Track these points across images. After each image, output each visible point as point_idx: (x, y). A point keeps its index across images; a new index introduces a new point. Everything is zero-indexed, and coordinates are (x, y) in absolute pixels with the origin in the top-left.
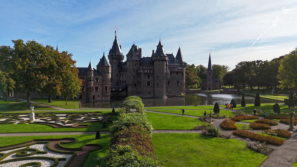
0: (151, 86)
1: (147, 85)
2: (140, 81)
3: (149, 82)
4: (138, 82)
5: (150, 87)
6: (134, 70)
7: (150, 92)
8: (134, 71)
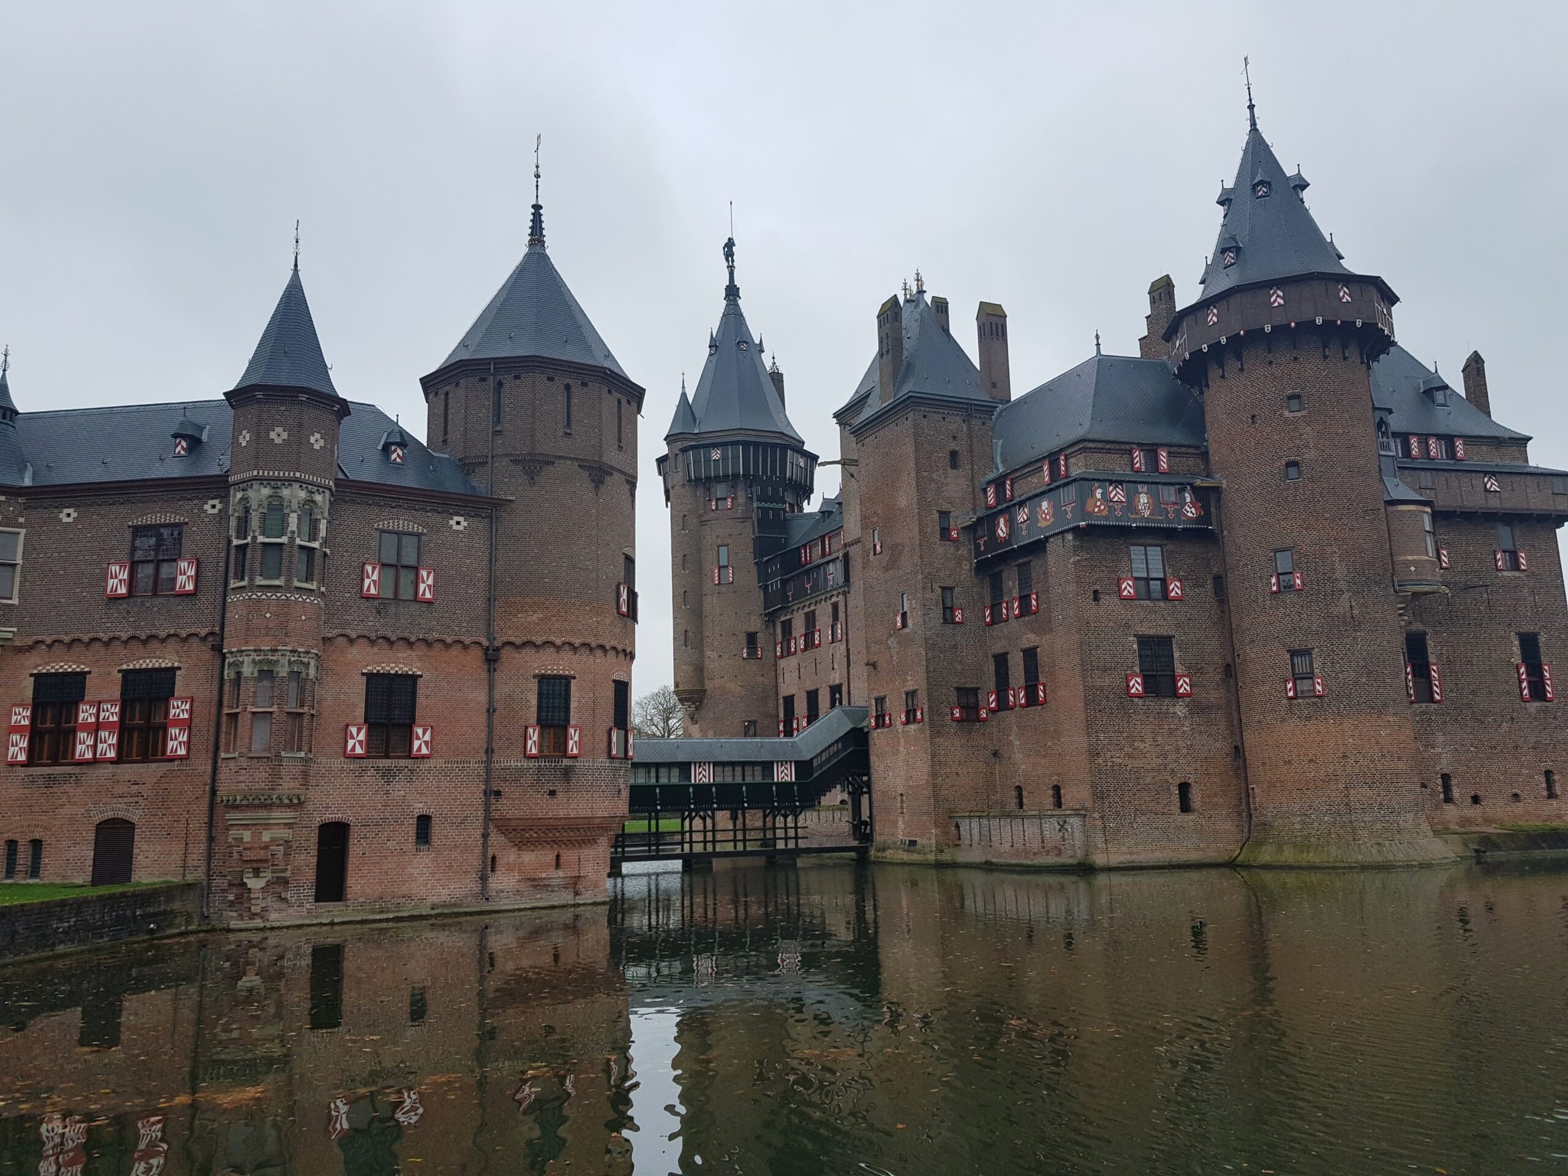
0: (1198, 708)
1: (1136, 685)
2: (1030, 655)
3: (1166, 641)
4: (1001, 661)
5: (1180, 709)
6: (944, 514)
7: (1184, 788)
8: (945, 532)
